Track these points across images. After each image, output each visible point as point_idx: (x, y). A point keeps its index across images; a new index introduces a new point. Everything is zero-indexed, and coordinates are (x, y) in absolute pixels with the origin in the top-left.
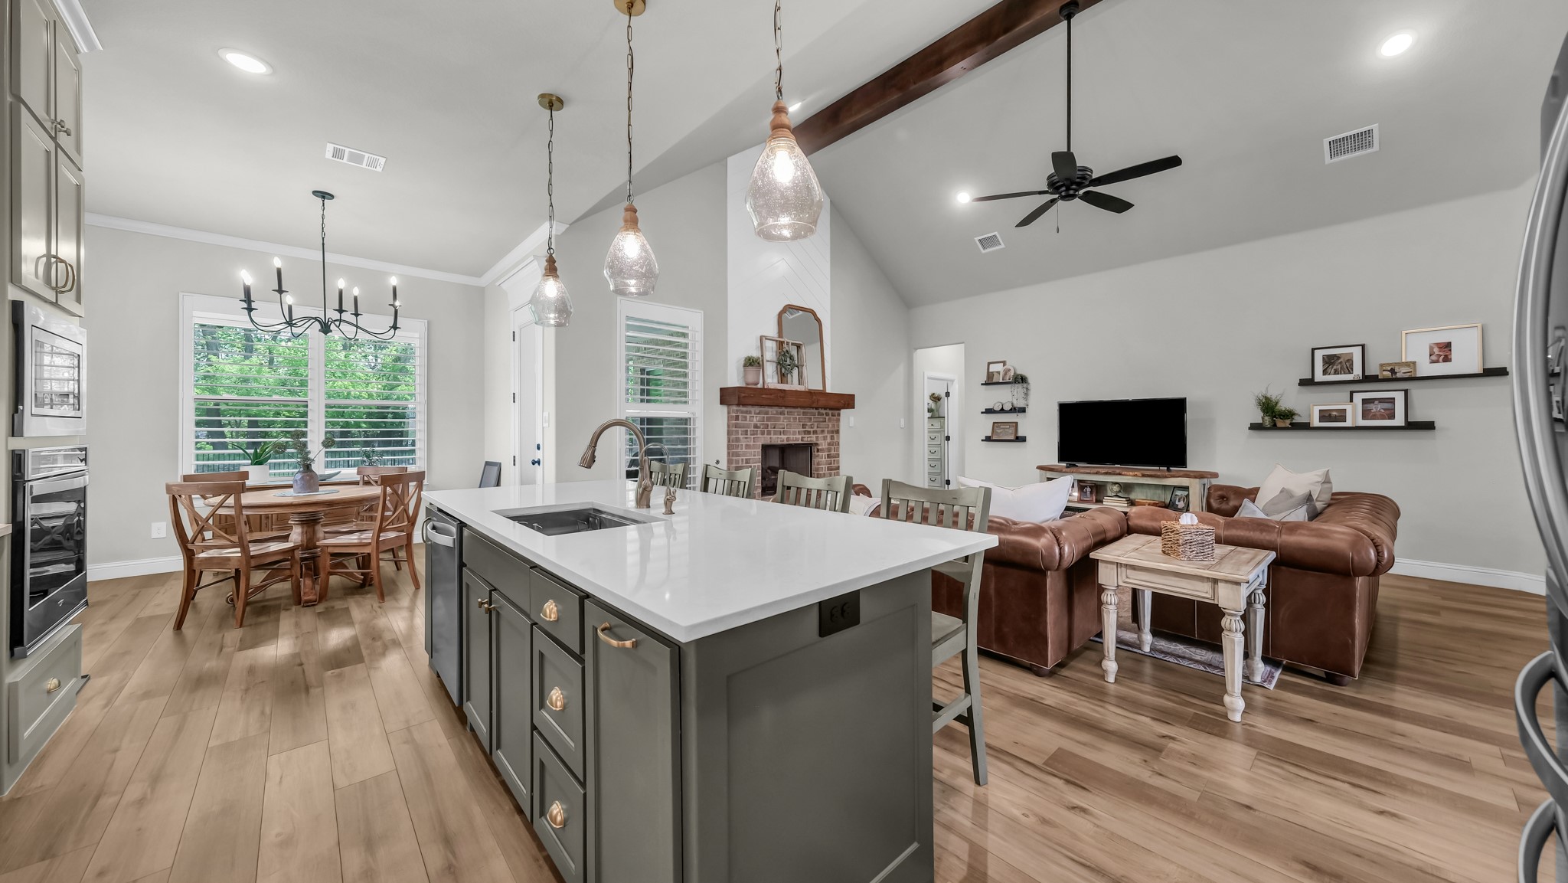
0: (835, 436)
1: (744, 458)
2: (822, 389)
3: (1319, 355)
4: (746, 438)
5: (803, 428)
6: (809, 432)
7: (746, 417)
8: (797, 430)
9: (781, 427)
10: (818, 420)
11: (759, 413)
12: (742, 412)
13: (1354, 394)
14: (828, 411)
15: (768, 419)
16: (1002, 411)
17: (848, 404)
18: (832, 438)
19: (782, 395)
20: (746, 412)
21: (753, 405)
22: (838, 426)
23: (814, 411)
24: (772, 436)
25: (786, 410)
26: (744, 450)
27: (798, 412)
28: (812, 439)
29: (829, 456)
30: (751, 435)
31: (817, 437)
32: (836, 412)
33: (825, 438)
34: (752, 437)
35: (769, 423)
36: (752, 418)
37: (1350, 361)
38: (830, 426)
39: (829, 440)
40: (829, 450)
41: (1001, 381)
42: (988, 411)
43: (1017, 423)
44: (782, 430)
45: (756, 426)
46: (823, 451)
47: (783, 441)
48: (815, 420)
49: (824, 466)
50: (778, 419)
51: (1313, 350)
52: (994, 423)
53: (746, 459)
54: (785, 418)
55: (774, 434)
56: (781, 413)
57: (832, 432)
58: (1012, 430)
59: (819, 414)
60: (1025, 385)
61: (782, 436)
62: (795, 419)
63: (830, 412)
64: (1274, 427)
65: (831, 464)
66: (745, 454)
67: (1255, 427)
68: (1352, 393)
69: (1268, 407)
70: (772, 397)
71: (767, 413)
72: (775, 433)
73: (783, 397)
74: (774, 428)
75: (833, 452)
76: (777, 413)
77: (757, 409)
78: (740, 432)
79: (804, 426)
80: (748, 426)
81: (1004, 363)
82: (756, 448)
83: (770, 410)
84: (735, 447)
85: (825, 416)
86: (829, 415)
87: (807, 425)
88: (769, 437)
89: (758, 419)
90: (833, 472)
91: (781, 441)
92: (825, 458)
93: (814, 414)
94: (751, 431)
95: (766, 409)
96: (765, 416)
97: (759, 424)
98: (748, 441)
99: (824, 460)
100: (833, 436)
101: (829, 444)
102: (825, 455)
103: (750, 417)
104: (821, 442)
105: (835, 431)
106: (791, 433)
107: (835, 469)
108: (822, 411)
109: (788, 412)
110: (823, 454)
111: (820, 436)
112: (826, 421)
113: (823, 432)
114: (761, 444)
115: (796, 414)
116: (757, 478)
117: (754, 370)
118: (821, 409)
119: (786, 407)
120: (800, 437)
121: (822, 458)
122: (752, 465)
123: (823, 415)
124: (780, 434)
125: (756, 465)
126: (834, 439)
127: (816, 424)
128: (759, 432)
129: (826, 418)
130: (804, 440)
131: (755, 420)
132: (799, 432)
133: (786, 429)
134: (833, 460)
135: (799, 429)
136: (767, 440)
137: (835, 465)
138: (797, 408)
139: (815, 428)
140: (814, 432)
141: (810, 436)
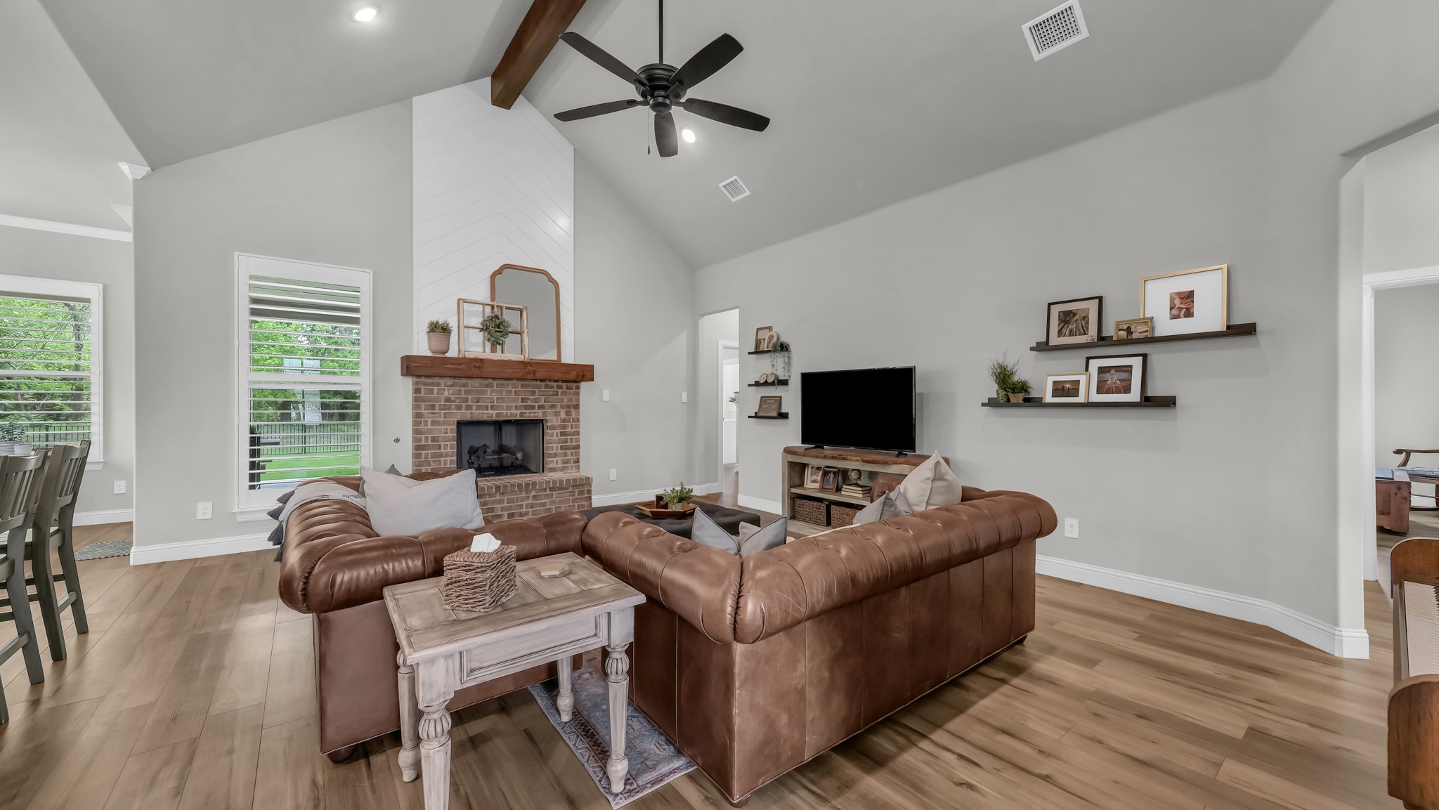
0: (573, 412)
1: (429, 436)
2: (555, 358)
3: (1056, 310)
4: (433, 413)
5: (522, 402)
6: (532, 407)
7: (432, 391)
8: (514, 405)
9: (489, 401)
10: (545, 393)
11: (452, 386)
12: (425, 384)
13: (1091, 361)
14: (560, 383)
15: (467, 392)
16: (766, 384)
17: (583, 376)
18: (568, 413)
19: (477, 364)
20: (432, 384)
21: (441, 377)
22: (578, 400)
23: (538, 383)
24: (474, 411)
25: (495, 383)
26: (428, 427)
27: (513, 384)
28: (539, 414)
29: (562, 434)
30: (440, 410)
31: (544, 414)
32: (574, 385)
33: (557, 414)
34: (443, 412)
35: (470, 397)
36: (441, 391)
37: (1085, 318)
38: (565, 400)
39: (563, 415)
40: (564, 427)
41: (765, 349)
42: (757, 384)
43: (781, 398)
44: (489, 404)
45: (448, 400)
46: (553, 427)
47: (492, 416)
48: (541, 393)
49: (555, 445)
50: (484, 392)
51: (1050, 305)
52: (762, 397)
53: (433, 437)
54: (492, 392)
55: (476, 410)
56: (487, 386)
57: (569, 407)
58: (775, 406)
59: (546, 386)
60: (786, 354)
61: (490, 411)
62: (509, 392)
63: (564, 385)
64: (1008, 403)
65: (567, 442)
66: (429, 431)
67: (992, 403)
68: (1088, 359)
69: (1004, 378)
70: (462, 367)
71: (465, 385)
72: (478, 408)
74: (478, 402)
75: (569, 430)
76: (481, 385)
77: (450, 381)
78: (423, 407)
79: (523, 400)
80: (437, 400)
81: (770, 328)
82: (450, 425)
83: (470, 382)
84: (416, 423)
85: (555, 389)
86: (561, 388)
87: (528, 399)
88: (469, 412)
89: (451, 391)
90: (569, 452)
91: (487, 417)
92: (557, 436)
93: (539, 387)
94: (440, 405)
95: (463, 381)
96: (463, 389)
97: (453, 397)
98: (436, 417)
99: (555, 437)
100: (570, 412)
101: (564, 420)
102: (557, 433)
103: (439, 389)
104: (552, 418)
105: (573, 406)
106: (505, 407)
107: (572, 448)
108: (552, 383)
109: (497, 384)
110: (555, 431)
111: (549, 411)
112: (557, 395)
113: (553, 406)
114: (456, 420)
115: (510, 386)
116: (449, 459)
117: (437, 336)
118: (550, 381)
119: (494, 379)
120: (518, 412)
121: (553, 436)
122: (442, 444)
123: (553, 387)
124: (487, 410)
125: (449, 443)
126: (571, 415)
127: (543, 398)
128: (453, 407)
129: (557, 392)
130: (525, 415)
131: (446, 393)
132: (516, 407)
133: (495, 403)
134: (569, 437)
135: (517, 404)
136: (467, 415)
137: (574, 444)
138: (511, 379)
139: (542, 403)
140: (539, 407)
141: (533, 411)
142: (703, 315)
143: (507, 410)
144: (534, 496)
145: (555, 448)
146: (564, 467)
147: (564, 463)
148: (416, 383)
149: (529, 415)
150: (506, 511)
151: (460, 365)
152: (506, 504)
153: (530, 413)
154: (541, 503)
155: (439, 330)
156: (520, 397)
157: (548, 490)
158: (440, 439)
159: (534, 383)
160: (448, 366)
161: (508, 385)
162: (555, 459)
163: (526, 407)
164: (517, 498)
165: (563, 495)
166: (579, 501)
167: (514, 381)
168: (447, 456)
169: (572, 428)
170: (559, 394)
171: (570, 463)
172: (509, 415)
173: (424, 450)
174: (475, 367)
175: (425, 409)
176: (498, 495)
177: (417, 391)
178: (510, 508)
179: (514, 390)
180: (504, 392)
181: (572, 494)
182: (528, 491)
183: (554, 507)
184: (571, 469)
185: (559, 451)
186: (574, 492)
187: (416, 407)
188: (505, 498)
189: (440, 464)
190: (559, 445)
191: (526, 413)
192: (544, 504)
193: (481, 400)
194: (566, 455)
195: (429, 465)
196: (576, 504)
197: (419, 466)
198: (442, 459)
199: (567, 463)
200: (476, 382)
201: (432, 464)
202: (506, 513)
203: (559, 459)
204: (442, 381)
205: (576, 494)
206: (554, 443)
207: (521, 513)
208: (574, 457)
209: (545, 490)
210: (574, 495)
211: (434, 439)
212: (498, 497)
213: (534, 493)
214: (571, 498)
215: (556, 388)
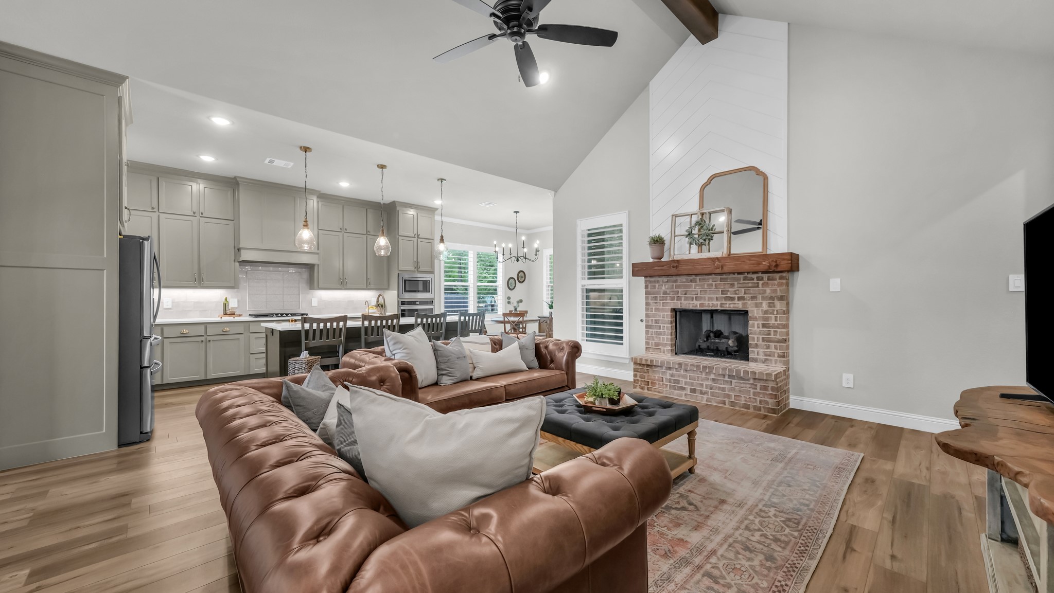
0: (779, 305)
1: (654, 319)
2: (757, 249)
4: (656, 303)
5: (722, 294)
6: (732, 299)
7: (655, 286)
8: (715, 296)
9: (693, 293)
10: (745, 285)
11: (667, 282)
12: (651, 282)
14: (760, 275)
15: (678, 287)
17: (777, 265)
18: (771, 305)
19: (675, 265)
20: (655, 282)
21: (660, 276)
22: (786, 291)
23: (736, 276)
24: (682, 302)
25: (698, 278)
26: (654, 312)
27: (713, 279)
28: (739, 305)
29: (764, 326)
30: (660, 300)
31: (744, 304)
33: (758, 306)
34: (662, 302)
35: (680, 290)
36: (660, 287)
39: (765, 307)
40: (767, 319)
44: (694, 296)
45: (665, 293)
46: (755, 319)
47: (696, 306)
48: (739, 285)
49: (756, 336)
50: (689, 287)
53: (656, 320)
54: (696, 285)
55: (685, 300)
56: (691, 281)
57: (772, 298)
59: (745, 279)
61: (695, 302)
62: (710, 286)
63: (765, 276)
65: (769, 334)
66: (654, 316)
71: (675, 281)
72: (686, 299)
74: (685, 294)
75: (772, 322)
76: (687, 280)
77: (665, 279)
78: (650, 298)
80: (658, 293)
82: (666, 312)
83: (679, 278)
84: (647, 310)
85: (755, 281)
86: (762, 279)
87: (728, 291)
88: (679, 302)
89: (667, 287)
90: (772, 345)
91: (693, 306)
92: (758, 327)
93: (738, 280)
94: (660, 297)
95: (674, 278)
96: (674, 284)
97: (668, 291)
98: (657, 306)
99: (756, 329)
100: (773, 303)
101: (766, 312)
102: (758, 324)
103: (659, 285)
104: (753, 309)
105: (777, 297)
106: (707, 299)
107: (777, 341)
108: (750, 275)
109: (700, 279)
110: (756, 323)
111: (749, 302)
112: (758, 287)
113: (753, 298)
114: (670, 308)
115: (711, 280)
116: (665, 337)
117: (657, 247)
118: (748, 273)
119: (696, 275)
120: (719, 303)
121: (754, 328)
122: (662, 325)
123: (753, 279)
124: (693, 300)
125: (665, 325)
126: (774, 306)
127: (743, 290)
128: (668, 298)
129: (758, 283)
130: (725, 306)
131: (663, 288)
132: (717, 298)
133: (699, 295)
134: (772, 330)
135: (718, 296)
136: (678, 305)
137: (778, 337)
138: (710, 274)
139: (742, 294)
140: (739, 299)
141: (733, 302)
143: (709, 301)
144: (713, 380)
145: (756, 339)
146: (766, 360)
147: (766, 355)
148: (646, 282)
149: (729, 306)
150: (689, 385)
151: (663, 266)
152: (688, 380)
153: (729, 304)
154: (720, 387)
155: (658, 242)
156: (720, 290)
157: (727, 377)
158: (660, 322)
159: (731, 276)
160: (656, 268)
161: (709, 279)
162: (756, 350)
163: (726, 299)
164: (698, 377)
165: (742, 385)
166: (761, 396)
167: (714, 276)
168: (664, 335)
169: (776, 320)
170: (760, 285)
171: (774, 356)
172: (711, 305)
173: (650, 328)
174: (673, 267)
175: (651, 300)
176: (682, 371)
177: (646, 287)
178: (692, 384)
179: (714, 283)
180: (706, 285)
181: (753, 386)
182: (707, 374)
183: (733, 394)
184: (776, 363)
185: (761, 342)
186: (756, 385)
187: (647, 298)
188: (688, 375)
189: (660, 340)
190: (761, 337)
191: (726, 304)
192: (723, 390)
193: (688, 293)
194: (768, 347)
195: (654, 340)
196: (758, 399)
197: (648, 339)
198: (662, 337)
199: (770, 356)
200: (684, 279)
201: (655, 339)
202: (689, 387)
203: (761, 351)
204: (660, 279)
205: (758, 387)
206: (755, 334)
207: (701, 391)
208: (779, 351)
209: (724, 376)
210: (756, 389)
211: (656, 322)
212: (682, 372)
213: (712, 376)
214: (752, 391)
215: (755, 279)
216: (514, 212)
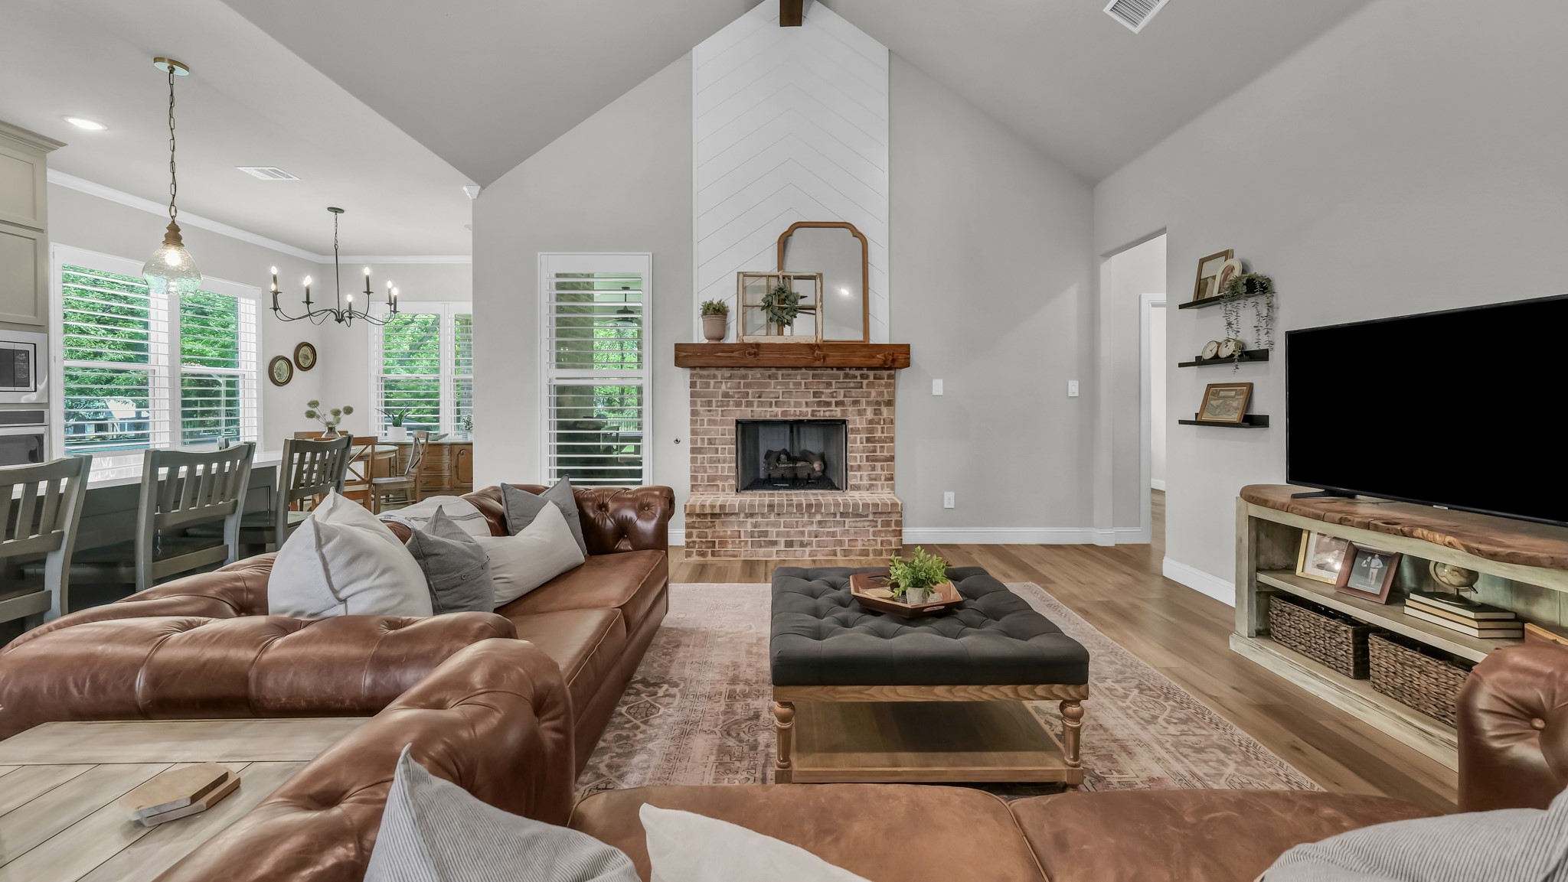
0: (885, 410)
1: (706, 437)
2: (859, 337)
4: (709, 411)
5: (814, 397)
6: (828, 404)
7: (708, 385)
8: (804, 401)
9: (772, 395)
10: (845, 385)
11: (730, 378)
12: (701, 377)
14: (865, 371)
15: (747, 386)
16: (1216, 360)
17: (893, 360)
18: (877, 412)
19: (753, 351)
20: (708, 377)
21: (717, 367)
22: (893, 394)
23: (835, 371)
24: (755, 409)
25: (780, 373)
26: (705, 427)
27: (802, 374)
28: (837, 413)
29: (868, 440)
30: (717, 406)
31: (843, 411)
32: (885, 373)
33: (861, 413)
34: (720, 409)
35: (750, 391)
36: (718, 384)
38: (873, 394)
39: (869, 415)
40: (871, 431)
41: (1217, 295)
42: (1200, 362)
43: (1250, 386)
44: (774, 400)
45: (726, 395)
46: (856, 431)
47: (777, 415)
48: (838, 385)
49: (858, 455)
50: (767, 385)
52: (1210, 386)
53: (709, 439)
54: (777, 384)
55: (758, 407)
56: (770, 377)
57: (878, 403)
58: (1238, 403)
59: (846, 376)
61: (774, 409)
62: (798, 385)
63: (871, 374)
65: (875, 451)
66: (706, 432)
70: (735, 354)
71: (744, 377)
72: (761, 404)
73: (755, 354)
74: (760, 397)
75: (878, 434)
76: (763, 377)
77: (727, 373)
78: (699, 404)
79: (815, 395)
80: (714, 395)
82: (727, 425)
83: (750, 373)
84: (693, 422)
85: (859, 379)
86: (867, 377)
87: (822, 393)
88: (750, 409)
89: (729, 385)
90: (878, 464)
91: (771, 416)
92: (861, 443)
93: (837, 377)
94: (717, 401)
95: (743, 371)
96: (742, 381)
97: (731, 392)
98: (713, 415)
99: (858, 444)
100: (880, 410)
101: (871, 422)
102: (861, 438)
103: (715, 382)
104: (855, 418)
105: (884, 402)
106: (792, 404)
107: (883, 460)
108: (853, 372)
109: (782, 375)
110: (858, 436)
111: (850, 409)
112: (861, 387)
113: (856, 403)
114: (735, 418)
115: (799, 377)
116: (726, 465)
117: (714, 320)
118: (850, 368)
119: (778, 368)
120: (809, 410)
121: (856, 443)
122: (720, 447)
123: (856, 377)
124: (771, 407)
125: (727, 447)
126: (881, 414)
127: (842, 391)
128: (731, 403)
129: (862, 383)
130: (818, 414)
131: (723, 386)
132: (807, 403)
133: (781, 399)
134: (878, 445)
135: (808, 400)
136: (747, 414)
137: (885, 454)
138: (799, 368)
139: (841, 398)
140: (837, 404)
141: (830, 409)
142: (1108, 255)
143: (795, 407)
144: (820, 522)
145: (858, 458)
146: (871, 485)
147: (871, 479)
148: (692, 376)
149: (823, 414)
150: (783, 537)
151: (732, 352)
152: (782, 529)
153: (824, 411)
154: (828, 532)
156: (812, 391)
157: (838, 515)
158: (717, 441)
159: (829, 371)
160: (719, 354)
161: (796, 375)
162: (858, 474)
163: (819, 404)
164: (797, 522)
165: (859, 524)
166: (883, 535)
167: (804, 371)
168: (724, 462)
169: (883, 432)
170: (864, 386)
171: (881, 480)
172: (798, 413)
173: (700, 453)
174: (749, 354)
175: (701, 406)
176: (772, 516)
177: (693, 385)
178: (788, 534)
179: (803, 381)
180: (791, 384)
181: (873, 524)
182: (810, 515)
183: (846, 539)
184: (882, 489)
185: (864, 463)
186: (877, 522)
187: (693, 403)
188: (782, 520)
189: (717, 471)
190: (865, 455)
191: (820, 411)
192: (834, 534)
193: (763, 396)
194: (873, 468)
195: (705, 472)
196: (879, 539)
197: (695, 471)
198: (720, 465)
199: (875, 480)
200: (758, 373)
201: (709, 470)
202: (782, 540)
203: (865, 474)
204: (719, 373)
205: (879, 524)
206: (858, 452)
207: (802, 542)
208: (886, 472)
209: (835, 515)
210: (877, 526)
211: (710, 442)
212: (773, 518)
213: (819, 518)
214: (871, 530)
215: (859, 377)
216: (330, 209)
